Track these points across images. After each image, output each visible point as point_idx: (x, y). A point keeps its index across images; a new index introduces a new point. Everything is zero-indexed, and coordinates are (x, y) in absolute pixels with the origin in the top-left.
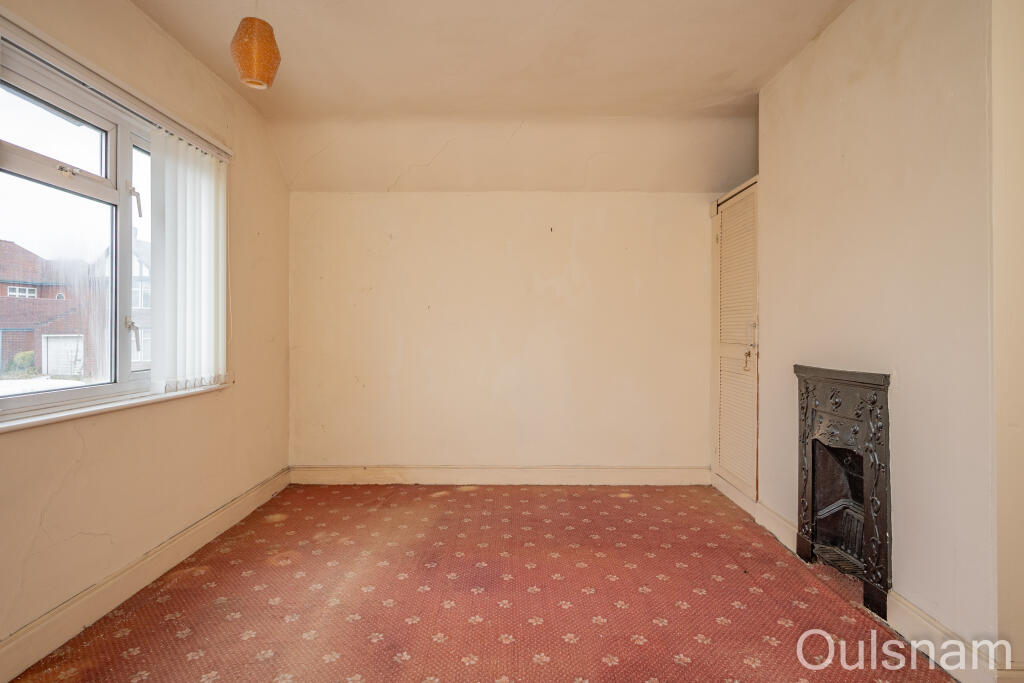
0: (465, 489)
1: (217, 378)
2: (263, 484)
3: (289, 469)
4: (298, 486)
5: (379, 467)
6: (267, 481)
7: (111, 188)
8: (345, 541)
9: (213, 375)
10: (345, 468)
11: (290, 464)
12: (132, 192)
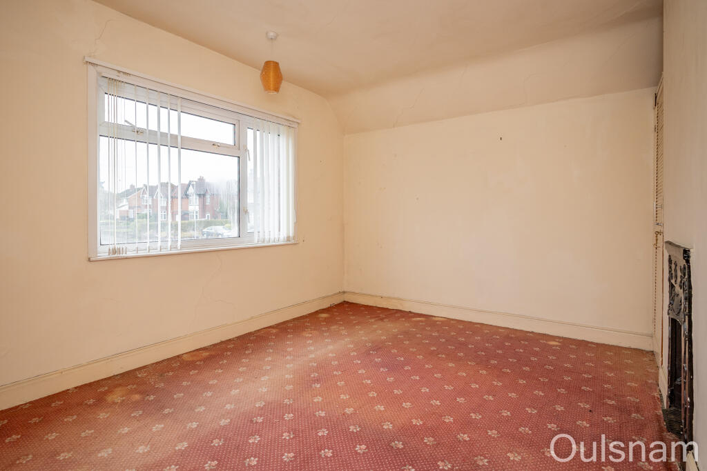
0: (437, 319)
1: (288, 238)
2: (324, 298)
3: (344, 292)
4: (347, 303)
5: (389, 298)
6: (328, 297)
7: (237, 150)
8: (344, 332)
9: (286, 236)
10: (373, 296)
11: (345, 290)
12: (246, 150)
